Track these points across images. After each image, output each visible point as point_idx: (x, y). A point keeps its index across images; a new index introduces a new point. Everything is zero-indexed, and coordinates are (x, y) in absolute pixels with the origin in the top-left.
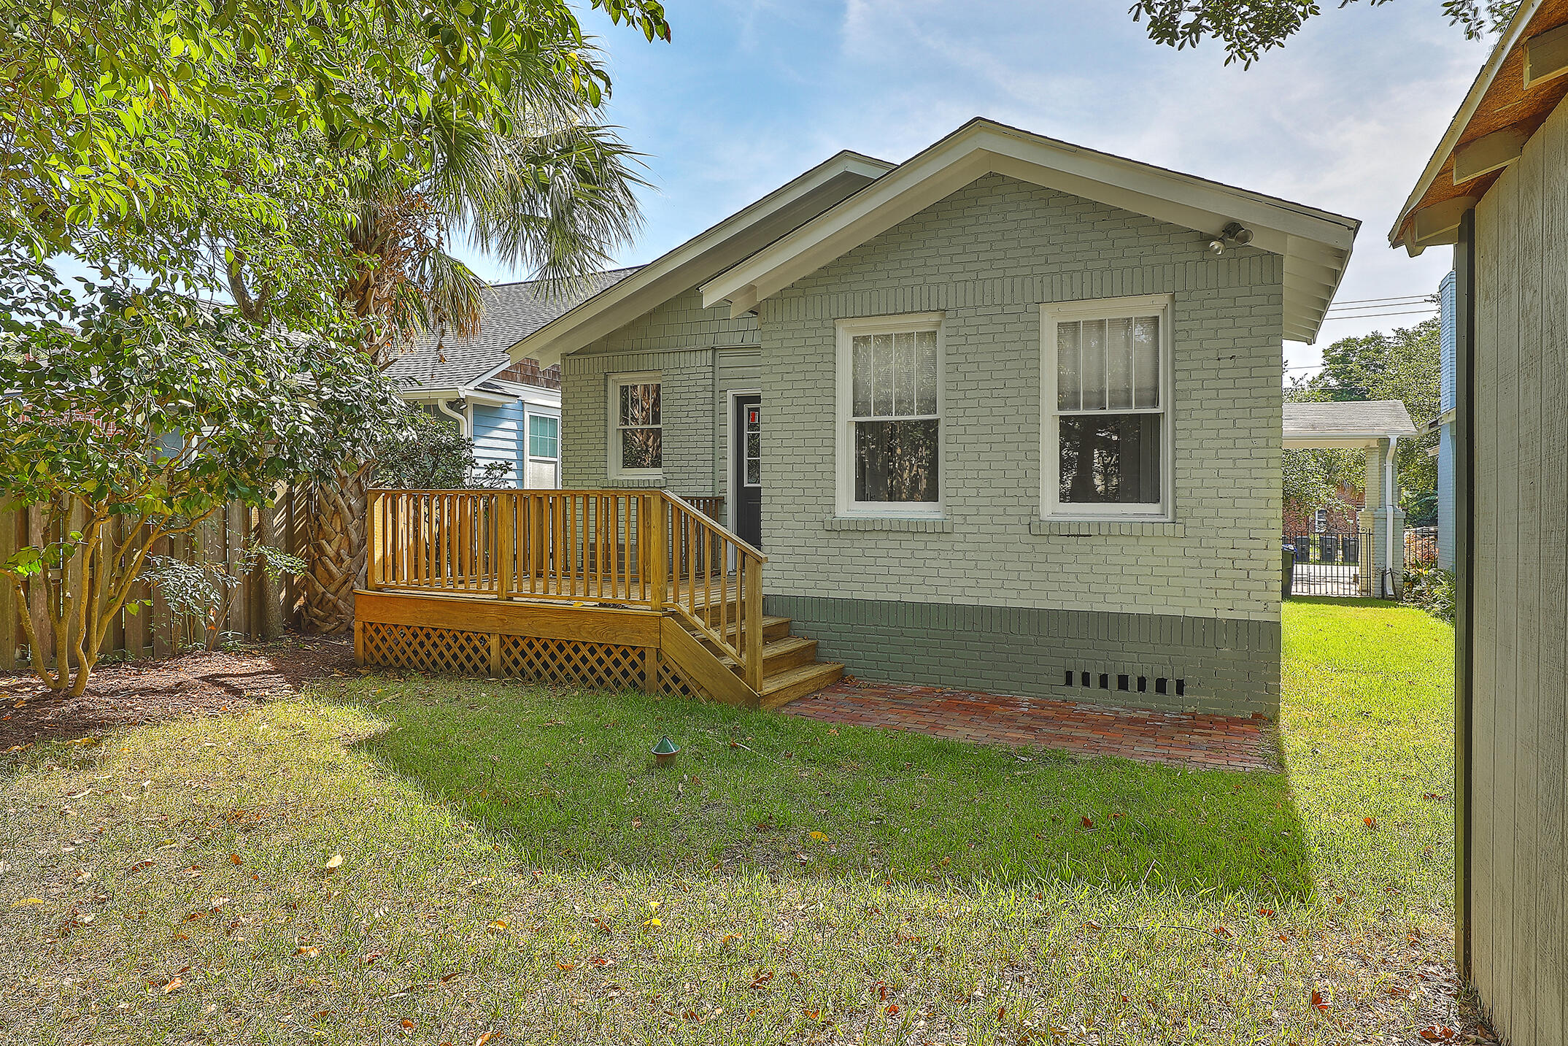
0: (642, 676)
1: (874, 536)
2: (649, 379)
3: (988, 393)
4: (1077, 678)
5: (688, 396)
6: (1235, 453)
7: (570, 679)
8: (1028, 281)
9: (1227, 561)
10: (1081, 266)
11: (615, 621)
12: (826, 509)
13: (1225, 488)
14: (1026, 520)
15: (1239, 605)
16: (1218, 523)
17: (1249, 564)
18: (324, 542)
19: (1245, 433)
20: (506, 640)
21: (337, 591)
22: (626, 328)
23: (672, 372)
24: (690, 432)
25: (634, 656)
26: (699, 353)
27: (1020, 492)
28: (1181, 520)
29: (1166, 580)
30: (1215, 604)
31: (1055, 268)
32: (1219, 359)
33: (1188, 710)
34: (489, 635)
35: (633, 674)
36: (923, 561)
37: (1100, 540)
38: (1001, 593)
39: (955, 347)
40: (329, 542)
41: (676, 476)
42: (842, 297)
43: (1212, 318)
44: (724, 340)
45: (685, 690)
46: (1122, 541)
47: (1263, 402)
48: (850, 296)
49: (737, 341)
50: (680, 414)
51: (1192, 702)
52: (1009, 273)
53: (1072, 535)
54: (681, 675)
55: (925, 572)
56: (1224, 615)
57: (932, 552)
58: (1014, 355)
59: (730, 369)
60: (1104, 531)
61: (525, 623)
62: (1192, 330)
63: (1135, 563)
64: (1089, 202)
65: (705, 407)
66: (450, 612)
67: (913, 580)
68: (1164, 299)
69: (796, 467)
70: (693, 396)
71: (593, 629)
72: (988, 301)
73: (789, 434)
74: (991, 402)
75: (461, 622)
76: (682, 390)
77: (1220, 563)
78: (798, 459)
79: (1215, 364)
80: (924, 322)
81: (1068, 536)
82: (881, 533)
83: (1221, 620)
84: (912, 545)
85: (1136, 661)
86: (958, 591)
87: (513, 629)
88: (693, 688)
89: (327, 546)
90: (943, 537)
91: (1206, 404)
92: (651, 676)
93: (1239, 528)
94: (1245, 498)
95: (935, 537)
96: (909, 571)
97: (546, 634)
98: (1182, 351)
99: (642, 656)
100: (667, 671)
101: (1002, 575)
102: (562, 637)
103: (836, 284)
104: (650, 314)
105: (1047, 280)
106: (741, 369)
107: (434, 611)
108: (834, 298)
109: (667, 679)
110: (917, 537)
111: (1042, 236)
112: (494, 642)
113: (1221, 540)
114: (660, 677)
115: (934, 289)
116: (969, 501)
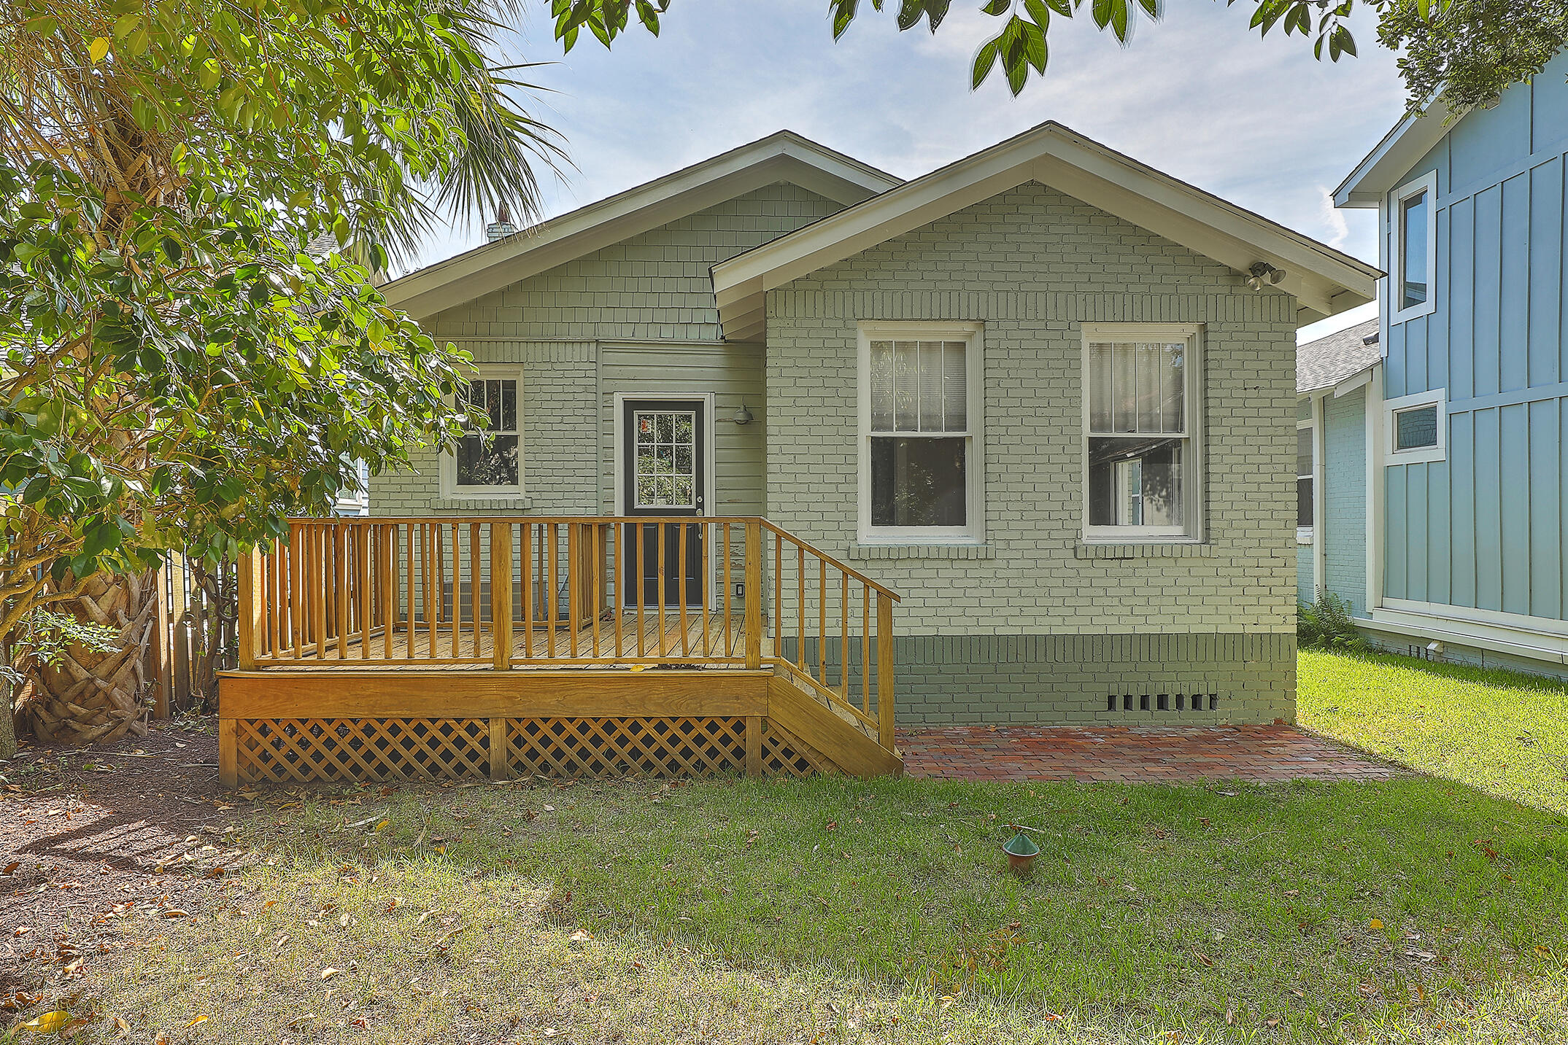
0: (739, 753)
1: (907, 564)
2: (497, 373)
3: (1031, 412)
4: (1120, 702)
5: (563, 397)
6: (1259, 478)
7: (624, 767)
8: (1071, 297)
9: (1253, 579)
10: (1122, 288)
11: (699, 686)
12: (850, 535)
13: (1251, 510)
14: (1070, 544)
15: (1264, 619)
16: (1246, 543)
17: (1271, 581)
18: (88, 599)
19: (1267, 459)
20: (515, 725)
21: (111, 674)
22: (467, 307)
23: (538, 366)
24: (565, 442)
25: (726, 729)
26: (577, 346)
27: (1065, 515)
28: (1213, 542)
29: (1201, 599)
30: (1243, 620)
31: (1097, 288)
32: (1245, 389)
33: (1221, 723)
34: (486, 721)
35: (726, 752)
36: (963, 590)
37: (1142, 563)
38: (1047, 620)
39: (997, 361)
40: (96, 599)
41: (545, 495)
42: (868, 295)
43: (1239, 350)
44: (608, 332)
45: (802, 765)
46: (1162, 562)
47: (1281, 431)
48: (878, 295)
49: (627, 333)
50: (551, 419)
51: (1225, 714)
52: (1052, 287)
53: (1117, 558)
54: (797, 746)
55: (965, 602)
56: (1250, 630)
57: (972, 580)
58: (1058, 374)
59: (617, 368)
60: (1148, 553)
61: (551, 700)
62: (1222, 360)
63: (1173, 584)
64: (1129, 224)
65: (587, 412)
66: (415, 693)
67: (951, 611)
68: (1192, 328)
69: (813, 488)
70: (570, 397)
71: (666, 698)
72: (1031, 315)
73: (803, 449)
74: (1035, 421)
75: (438, 706)
76: (553, 389)
77: (1246, 581)
78: (815, 479)
79: (1242, 393)
80: (954, 331)
81: (1112, 559)
82: (917, 561)
83: (1248, 634)
84: (951, 573)
85: (1175, 680)
86: (1001, 621)
87: (530, 710)
88: (810, 758)
89: (93, 605)
90: (985, 564)
91: (1235, 431)
92: (753, 752)
93: (1262, 548)
94: (1267, 519)
95: (976, 564)
96: (947, 602)
97: (585, 712)
98: (1214, 379)
99: (739, 727)
100: (776, 743)
101: (1048, 602)
102: (613, 713)
103: (860, 280)
104: (502, 292)
105: (1090, 299)
106: (631, 368)
107: (384, 694)
108: (858, 296)
109: (776, 753)
110: (957, 564)
111: (1084, 253)
112: (496, 731)
113: (1249, 560)
114: (765, 752)
115: (973, 297)
116: (1013, 525)
